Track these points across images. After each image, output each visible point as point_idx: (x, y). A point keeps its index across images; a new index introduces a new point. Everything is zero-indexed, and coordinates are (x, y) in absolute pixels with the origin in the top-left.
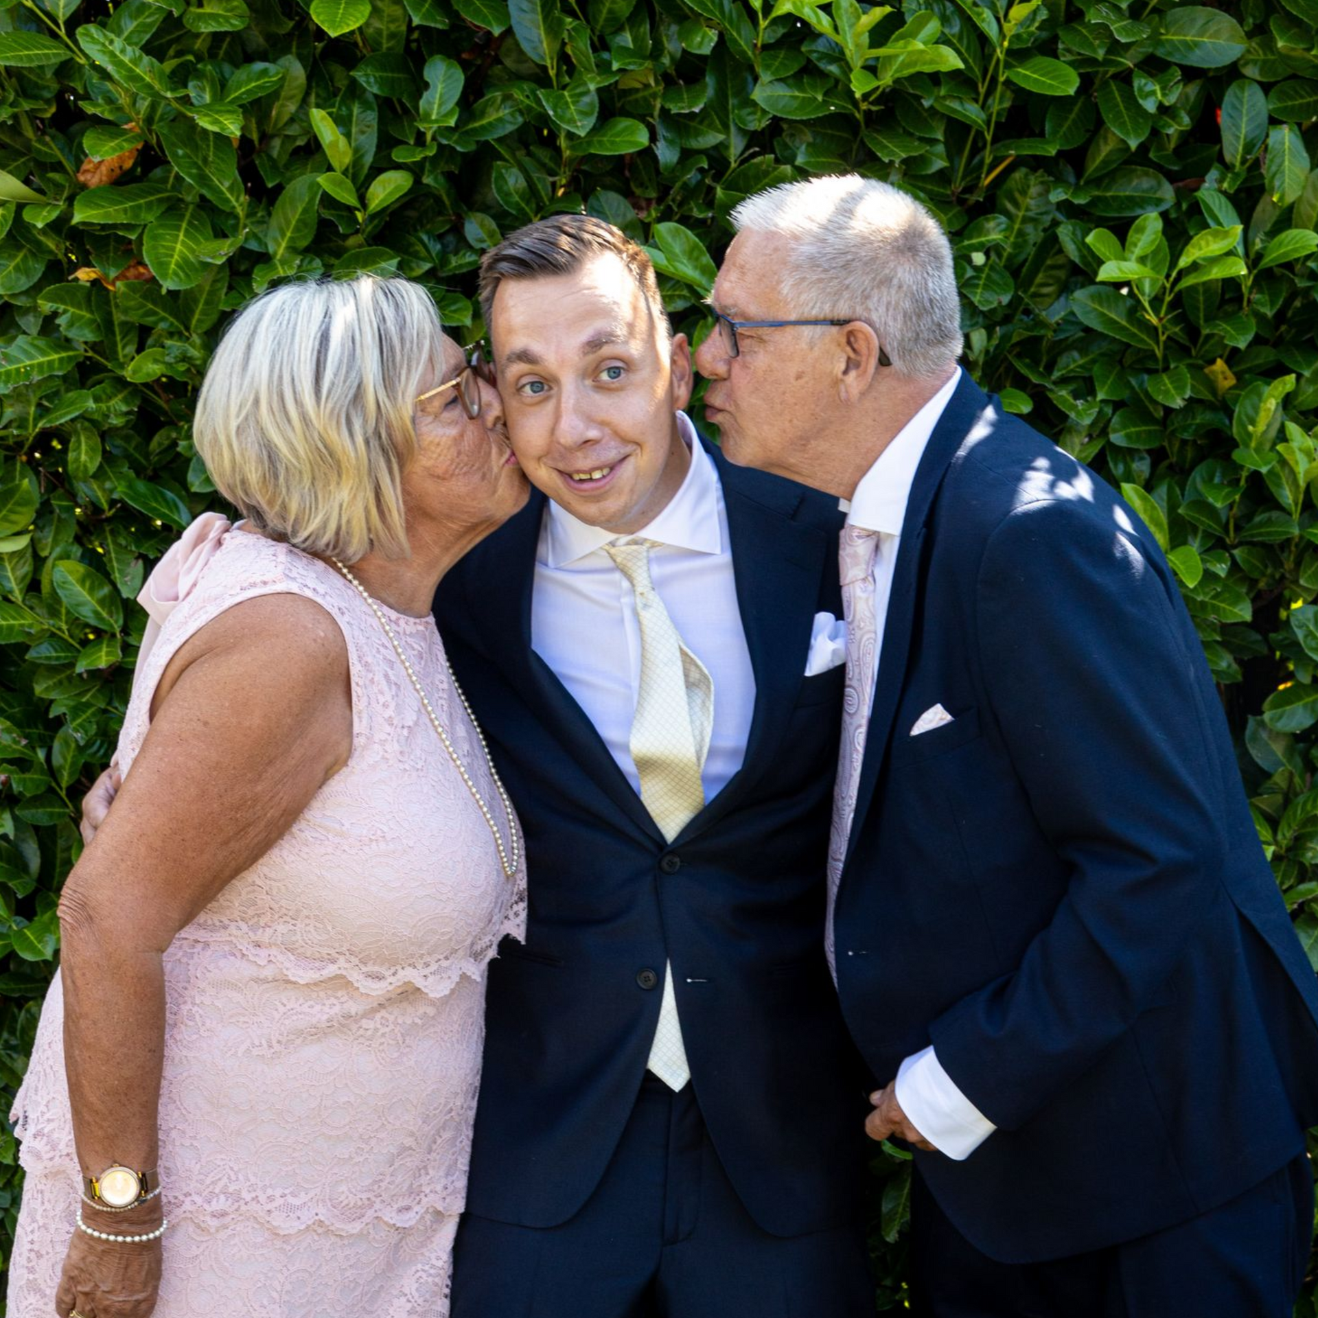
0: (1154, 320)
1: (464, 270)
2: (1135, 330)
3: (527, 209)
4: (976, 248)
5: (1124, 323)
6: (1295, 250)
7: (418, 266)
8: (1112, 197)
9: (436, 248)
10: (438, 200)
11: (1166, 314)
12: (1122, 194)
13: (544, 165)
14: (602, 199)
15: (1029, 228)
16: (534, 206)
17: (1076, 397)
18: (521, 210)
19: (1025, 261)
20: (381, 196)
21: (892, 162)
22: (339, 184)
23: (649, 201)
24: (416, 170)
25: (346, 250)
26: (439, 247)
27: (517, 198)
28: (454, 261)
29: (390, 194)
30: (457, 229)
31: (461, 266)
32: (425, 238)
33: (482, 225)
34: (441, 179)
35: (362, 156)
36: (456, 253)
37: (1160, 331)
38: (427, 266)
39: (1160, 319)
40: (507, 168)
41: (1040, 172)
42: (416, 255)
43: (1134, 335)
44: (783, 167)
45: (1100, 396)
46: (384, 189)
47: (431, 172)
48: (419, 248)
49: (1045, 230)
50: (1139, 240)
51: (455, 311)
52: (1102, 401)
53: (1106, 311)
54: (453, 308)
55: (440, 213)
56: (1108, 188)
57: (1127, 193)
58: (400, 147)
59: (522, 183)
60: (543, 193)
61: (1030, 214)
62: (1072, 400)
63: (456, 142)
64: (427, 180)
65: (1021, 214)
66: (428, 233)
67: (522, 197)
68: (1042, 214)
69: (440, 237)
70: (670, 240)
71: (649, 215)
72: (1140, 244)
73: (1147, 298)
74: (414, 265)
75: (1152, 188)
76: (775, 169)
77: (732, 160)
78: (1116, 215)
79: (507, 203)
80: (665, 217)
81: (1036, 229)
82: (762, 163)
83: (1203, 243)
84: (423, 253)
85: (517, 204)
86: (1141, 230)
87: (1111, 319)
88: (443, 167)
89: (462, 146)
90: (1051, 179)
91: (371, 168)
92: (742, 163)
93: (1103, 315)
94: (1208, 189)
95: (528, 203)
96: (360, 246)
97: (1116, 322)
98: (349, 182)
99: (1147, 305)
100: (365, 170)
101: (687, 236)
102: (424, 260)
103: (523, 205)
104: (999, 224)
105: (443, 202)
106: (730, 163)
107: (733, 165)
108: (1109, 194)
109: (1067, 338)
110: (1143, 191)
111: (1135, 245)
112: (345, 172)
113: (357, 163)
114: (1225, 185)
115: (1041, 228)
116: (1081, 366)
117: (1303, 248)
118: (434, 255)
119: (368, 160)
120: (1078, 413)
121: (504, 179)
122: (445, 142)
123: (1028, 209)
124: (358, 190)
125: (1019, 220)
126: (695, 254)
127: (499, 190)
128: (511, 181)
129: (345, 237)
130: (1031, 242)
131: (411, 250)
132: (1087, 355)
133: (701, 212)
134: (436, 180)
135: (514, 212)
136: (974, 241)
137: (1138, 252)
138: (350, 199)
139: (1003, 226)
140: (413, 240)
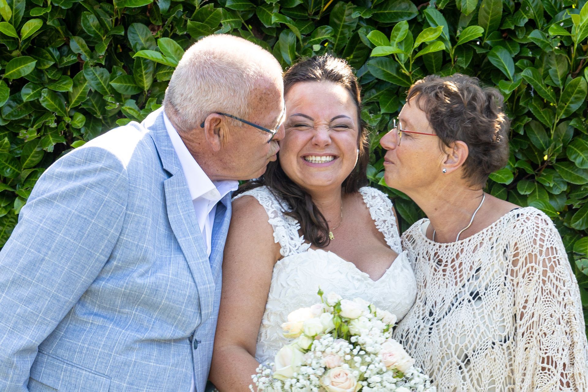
0: (407, 73)
1: (70, 64)
2: (401, 78)
3: (99, 34)
4: (316, 43)
5: (395, 75)
6: (471, 36)
7: (48, 64)
8: (387, 13)
9: (56, 54)
10: (57, 31)
11: (412, 70)
12: (392, 11)
13: (107, 12)
14: (136, 28)
15: (346, 31)
16: (103, 32)
17: (370, 113)
18: (96, 34)
19: (345, 46)
20: (28, 32)
21: (271, 4)
22: (7, 27)
23: (159, 26)
24: (44, 18)
25: (11, 58)
26: (58, 53)
27: (94, 29)
28: (65, 60)
29: (32, 30)
30: (67, 44)
31: (68, 62)
32: (51, 49)
33: (78, 42)
34: (57, 22)
35: (19, 12)
36: (66, 56)
37: (411, 78)
38: (52, 63)
39: (410, 73)
40: (89, 15)
41: (350, 3)
42: (46, 58)
43: (400, 80)
44: (218, 9)
45: (383, 111)
46: (29, 28)
47: (51, 19)
48: (48, 55)
49: (353, 31)
50: (398, 34)
51: (65, 84)
52: (383, 114)
53: (385, 70)
54: (64, 83)
55: (59, 37)
56: (385, 9)
57: (395, 11)
58: (36, 8)
59: (96, 22)
60: (107, 26)
61: (346, 23)
62: (368, 114)
63: (62, 5)
64: (49, 23)
65: (342, 24)
66: (52, 47)
67: (97, 28)
68: (352, 23)
69: (59, 49)
70: (166, 46)
71: (157, 34)
72: (398, 36)
73: (403, 63)
74: (45, 63)
75: (406, 8)
76: (214, 10)
77: (197, 6)
78: (389, 22)
79: (89, 31)
80: (165, 35)
81: (349, 31)
82: (208, 7)
83: (425, 35)
84: (50, 57)
85: (94, 31)
86: (398, 30)
87: (388, 73)
88: (57, 16)
89: (65, 6)
90: (355, 6)
91: (23, 18)
92: (201, 6)
93: (384, 71)
94: (431, 8)
95: (99, 31)
96: (18, 56)
97: (390, 75)
98: (12, 27)
99: (403, 66)
100: (20, 20)
101: (174, 44)
102: (50, 60)
103: (97, 32)
104: (327, 30)
105: (59, 32)
106: (195, 7)
107: (197, 8)
108: (386, 12)
109: (369, 83)
110: (402, 10)
111: (396, 37)
112: (10, 22)
113: (16, 16)
114: (440, 5)
115: (352, 30)
116: (376, 97)
117: (475, 35)
118: (56, 57)
119: (22, 14)
120: (370, 120)
121: (88, 20)
122: (56, 5)
123: (345, 22)
124: (16, 30)
125: (341, 27)
126: (178, 52)
127: (85, 25)
128: (91, 21)
129: (11, 52)
130: (348, 37)
131: (44, 56)
132: (380, 91)
133: (181, 32)
134: (53, 22)
135: (92, 35)
136: (316, 39)
137: (397, 40)
138: (13, 34)
139: (330, 31)
140: (45, 51)
